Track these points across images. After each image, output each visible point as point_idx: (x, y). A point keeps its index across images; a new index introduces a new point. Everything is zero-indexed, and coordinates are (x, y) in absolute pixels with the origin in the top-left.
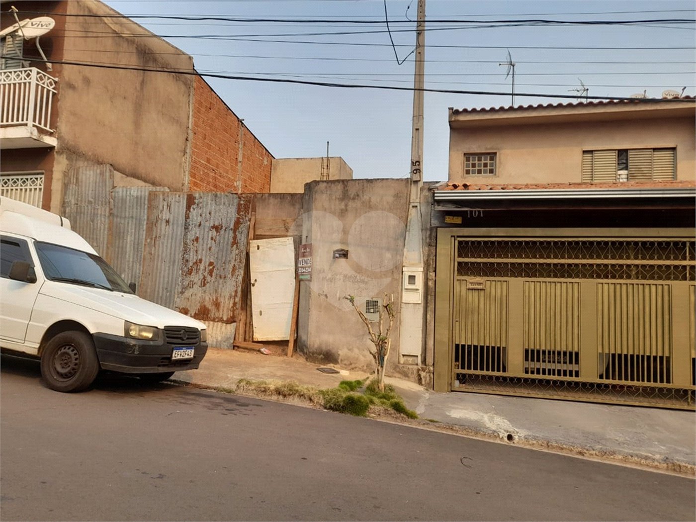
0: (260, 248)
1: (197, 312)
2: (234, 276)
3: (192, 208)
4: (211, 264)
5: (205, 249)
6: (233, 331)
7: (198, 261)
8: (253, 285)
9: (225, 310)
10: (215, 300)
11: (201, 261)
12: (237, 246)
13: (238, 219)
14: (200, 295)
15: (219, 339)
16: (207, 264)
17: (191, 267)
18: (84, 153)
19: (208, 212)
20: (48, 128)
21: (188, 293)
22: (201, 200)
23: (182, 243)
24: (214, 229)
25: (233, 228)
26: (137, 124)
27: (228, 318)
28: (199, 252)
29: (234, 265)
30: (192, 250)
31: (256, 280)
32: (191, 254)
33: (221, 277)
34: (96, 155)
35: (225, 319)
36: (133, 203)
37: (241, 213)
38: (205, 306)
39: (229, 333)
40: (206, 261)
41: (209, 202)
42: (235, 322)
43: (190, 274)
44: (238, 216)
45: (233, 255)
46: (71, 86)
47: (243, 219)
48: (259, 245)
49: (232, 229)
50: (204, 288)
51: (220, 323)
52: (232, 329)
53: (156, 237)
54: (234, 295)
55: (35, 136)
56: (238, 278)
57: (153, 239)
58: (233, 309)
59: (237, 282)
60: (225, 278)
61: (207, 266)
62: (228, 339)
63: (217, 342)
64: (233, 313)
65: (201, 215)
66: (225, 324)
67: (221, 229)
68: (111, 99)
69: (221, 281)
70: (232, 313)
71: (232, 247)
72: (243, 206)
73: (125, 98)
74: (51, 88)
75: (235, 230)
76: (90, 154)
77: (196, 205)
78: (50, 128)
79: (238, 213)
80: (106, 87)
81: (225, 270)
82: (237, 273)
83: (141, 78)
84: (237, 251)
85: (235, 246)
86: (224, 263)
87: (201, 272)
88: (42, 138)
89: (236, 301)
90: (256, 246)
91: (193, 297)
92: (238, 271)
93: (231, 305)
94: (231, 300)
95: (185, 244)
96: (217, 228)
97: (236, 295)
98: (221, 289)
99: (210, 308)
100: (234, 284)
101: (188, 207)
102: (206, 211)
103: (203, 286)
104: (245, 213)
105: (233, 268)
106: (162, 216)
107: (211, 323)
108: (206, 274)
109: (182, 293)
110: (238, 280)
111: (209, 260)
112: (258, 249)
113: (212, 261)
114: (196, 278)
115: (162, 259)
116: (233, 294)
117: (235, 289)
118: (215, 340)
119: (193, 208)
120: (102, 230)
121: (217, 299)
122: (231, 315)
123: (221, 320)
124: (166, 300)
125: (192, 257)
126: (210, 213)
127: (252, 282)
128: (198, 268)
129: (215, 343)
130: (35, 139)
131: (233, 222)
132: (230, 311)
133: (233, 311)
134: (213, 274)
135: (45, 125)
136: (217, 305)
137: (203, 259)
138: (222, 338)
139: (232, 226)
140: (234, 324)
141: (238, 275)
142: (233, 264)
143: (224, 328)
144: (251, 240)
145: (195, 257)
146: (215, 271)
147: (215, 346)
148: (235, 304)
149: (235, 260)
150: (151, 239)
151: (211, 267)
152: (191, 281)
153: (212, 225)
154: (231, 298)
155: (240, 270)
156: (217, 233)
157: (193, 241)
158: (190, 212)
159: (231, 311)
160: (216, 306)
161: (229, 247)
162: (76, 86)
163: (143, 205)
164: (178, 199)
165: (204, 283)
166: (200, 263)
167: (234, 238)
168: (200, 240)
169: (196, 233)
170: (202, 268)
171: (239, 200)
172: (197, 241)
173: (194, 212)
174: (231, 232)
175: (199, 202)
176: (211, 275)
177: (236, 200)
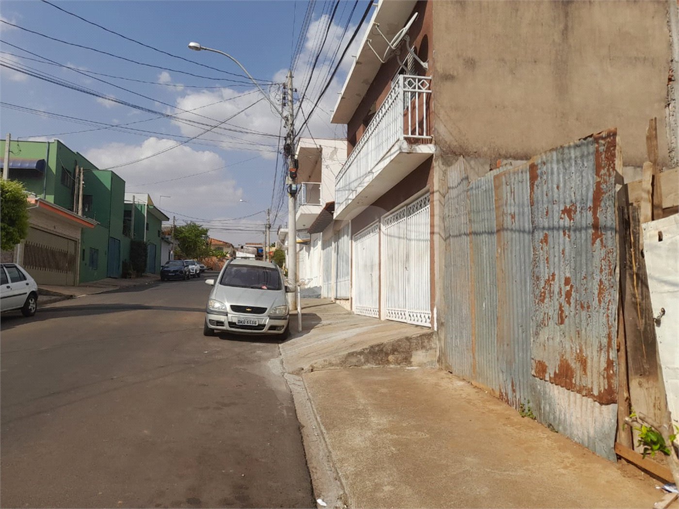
0: (664, 238)
1: (557, 372)
2: (602, 304)
3: (535, 186)
4: (567, 281)
5: (557, 254)
6: (614, 421)
7: (551, 278)
8: (658, 322)
9: (595, 376)
10: (578, 351)
11: (553, 275)
12: (601, 241)
13: (598, 184)
14: (558, 340)
15: (592, 432)
16: (563, 281)
17: (543, 288)
18: (475, 150)
19: (555, 186)
20: (425, 136)
21: (544, 335)
22: (545, 168)
23: (532, 249)
24: (566, 214)
25: (592, 206)
26: (562, 90)
27: (600, 392)
28: (551, 261)
29: (600, 280)
30: (542, 258)
31: (664, 312)
32: (542, 266)
33: (582, 307)
34: (494, 149)
35: (596, 393)
36: (484, 200)
37: (603, 172)
38: (566, 361)
39: (606, 425)
40: (560, 277)
41: (555, 166)
42: (614, 402)
43: (543, 301)
44: (599, 180)
45: (596, 261)
46: (448, 77)
47: (605, 182)
48: (662, 230)
49: (590, 207)
50: (562, 326)
51: (590, 400)
52: (611, 417)
53: (504, 244)
54: (606, 344)
55: (406, 149)
56: (610, 307)
57: (503, 247)
58: (608, 374)
59: (608, 316)
60: (588, 307)
61: (563, 286)
62: (606, 436)
63: (589, 437)
64: (609, 382)
65: (547, 195)
66: (597, 404)
67: (575, 211)
68: (512, 72)
69: (584, 313)
70: (606, 380)
71: (593, 244)
72: (603, 156)
73: (535, 62)
74: (424, 90)
75: (595, 209)
76: (485, 149)
77: (539, 179)
78: (427, 135)
79: (597, 174)
80: (503, 60)
81: (588, 291)
82: (607, 298)
83: (562, 26)
84: (603, 250)
85: (598, 240)
86: (585, 278)
87: (556, 296)
88: (415, 149)
89: (611, 358)
90: (657, 233)
91: (551, 341)
92: (610, 294)
93: (604, 365)
94: (603, 351)
96: (568, 212)
97: (609, 345)
98: (586, 329)
99: (573, 365)
100: (605, 320)
101: (532, 186)
102: (552, 184)
103: (561, 324)
104: (608, 170)
105: (600, 286)
106: (507, 210)
107: (578, 395)
108: (562, 300)
109: (537, 334)
110: (610, 311)
111: (564, 273)
112: (660, 239)
113: (568, 275)
114: (550, 308)
115: (513, 277)
116: (605, 341)
117: (606, 331)
119: (537, 185)
121: (581, 350)
122: (606, 387)
123: (589, 394)
124: (523, 345)
125: (543, 272)
126: (558, 188)
127: (656, 314)
128: (552, 290)
130: (408, 153)
131: (591, 193)
132: (602, 377)
133: (609, 378)
134: (572, 301)
135: (421, 134)
136: (583, 362)
137: (556, 273)
138: (595, 432)
139: (590, 204)
140: (613, 407)
141: (610, 301)
142: (597, 278)
143: (597, 410)
144: (646, 221)
145: (547, 270)
146: (573, 294)
147: (587, 445)
148: (610, 363)
149: (601, 271)
150: (501, 247)
151: (568, 288)
152: (545, 314)
153: (562, 208)
154: (601, 349)
155: (612, 291)
156: (570, 220)
157: (541, 242)
158: (534, 192)
159: (604, 377)
160: (582, 364)
161: (589, 244)
162: (455, 74)
163: (491, 199)
165: (561, 318)
166: (553, 279)
167: (596, 226)
168: (550, 239)
169: (544, 228)
170: (557, 290)
171: (596, 145)
172: (546, 242)
173: (539, 191)
174: (590, 214)
175: (542, 173)
176: (569, 303)
177: (592, 149)
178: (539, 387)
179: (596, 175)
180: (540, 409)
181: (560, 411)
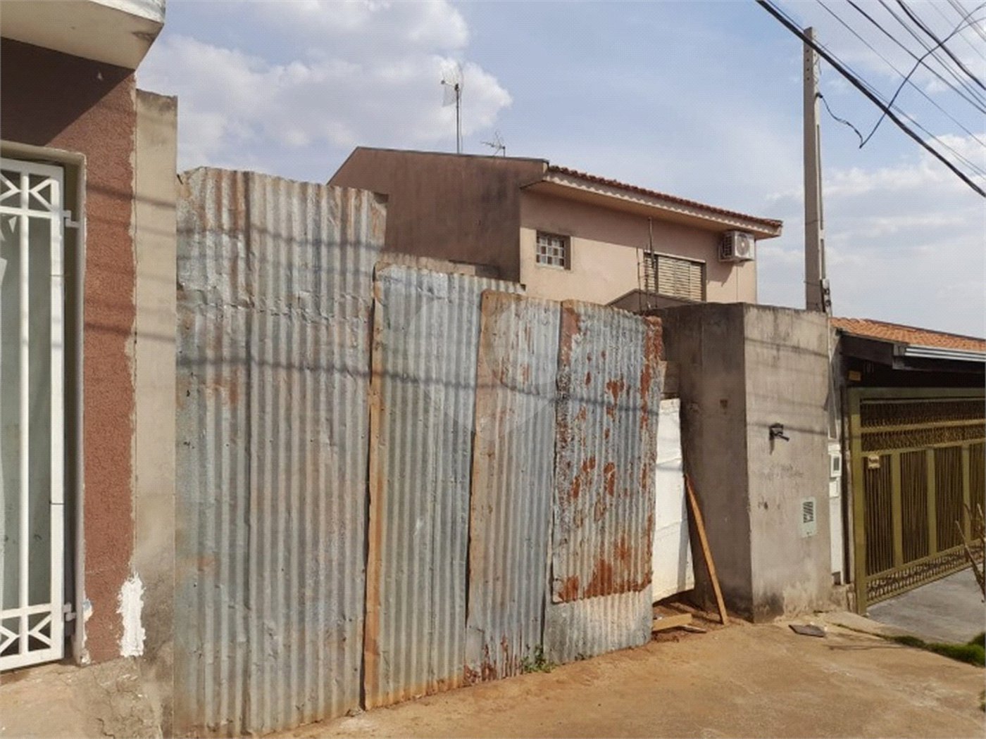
1: (592, 581)
2: (646, 489)
3: (573, 341)
4: (609, 467)
5: (598, 435)
7: (588, 464)
9: (639, 564)
10: (619, 545)
11: (593, 460)
12: (647, 424)
13: (647, 367)
14: (594, 540)
15: (633, 627)
16: (602, 467)
17: (576, 478)
19: (600, 354)
21: (574, 541)
22: (589, 324)
23: (554, 424)
24: (612, 389)
25: (640, 387)
27: (643, 579)
28: (589, 442)
29: (646, 464)
30: (577, 438)
32: (576, 449)
33: (625, 494)
35: (639, 581)
36: (441, 317)
37: (651, 356)
38: (603, 562)
39: (642, 610)
40: (600, 462)
41: (603, 328)
42: (649, 582)
43: (576, 494)
44: (647, 362)
45: (643, 444)
47: (654, 367)
49: (638, 390)
50: (600, 522)
51: (631, 593)
52: (647, 599)
53: (503, 412)
54: (647, 527)
56: (651, 490)
57: (498, 416)
58: (648, 557)
59: (649, 499)
60: (633, 493)
61: (603, 473)
65: (589, 359)
66: (637, 593)
67: (623, 388)
69: (627, 502)
70: (647, 565)
71: (642, 428)
72: (653, 341)
75: (644, 391)
77: (582, 334)
79: (647, 356)
81: (632, 476)
82: (648, 482)
84: (647, 436)
85: (644, 424)
86: (631, 463)
87: (594, 488)
89: (650, 540)
91: (585, 546)
92: (650, 477)
93: (645, 550)
94: (645, 539)
95: (562, 425)
96: (615, 387)
97: (650, 528)
98: (629, 519)
99: (612, 564)
100: (646, 504)
101: (564, 340)
102: (598, 347)
103: (599, 519)
104: (656, 357)
105: (644, 470)
107: (616, 596)
108: (601, 490)
109: (563, 542)
110: (651, 495)
111: (606, 458)
113: (610, 460)
114: (586, 501)
115: (518, 466)
116: (646, 525)
118: (624, 631)
119: (576, 342)
120: (349, 395)
121: (623, 543)
122: (646, 571)
123: (632, 586)
124: (529, 567)
125: (577, 456)
126: (603, 355)
128: (589, 479)
129: (624, 639)
131: (639, 374)
132: (643, 563)
133: (649, 561)
134: (615, 489)
136: (625, 555)
137: (597, 457)
138: (634, 623)
139: (639, 384)
140: (649, 588)
142: (643, 462)
143: (635, 600)
145: (583, 455)
146: (615, 481)
147: (625, 645)
148: (649, 545)
149: (646, 455)
150: (493, 415)
151: (609, 475)
152: (578, 511)
153: (607, 380)
154: (644, 535)
155: (652, 475)
156: (616, 397)
157: (579, 417)
158: (570, 348)
159: (645, 561)
160: (623, 557)
161: (637, 429)
163: (465, 327)
164: (545, 317)
165: (600, 514)
166: (592, 467)
167: (644, 408)
168: (589, 416)
169: (582, 400)
170: (596, 478)
171: (646, 328)
172: (584, 418)
173: (579, 350)
174: (638, 395)
175: (587, 329)
176: (611, 493)
177: (641, 328)
178: (564, 615)
179: (645, 357)
180: (562, 644)
181: (593, 628)
